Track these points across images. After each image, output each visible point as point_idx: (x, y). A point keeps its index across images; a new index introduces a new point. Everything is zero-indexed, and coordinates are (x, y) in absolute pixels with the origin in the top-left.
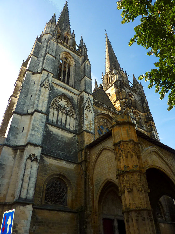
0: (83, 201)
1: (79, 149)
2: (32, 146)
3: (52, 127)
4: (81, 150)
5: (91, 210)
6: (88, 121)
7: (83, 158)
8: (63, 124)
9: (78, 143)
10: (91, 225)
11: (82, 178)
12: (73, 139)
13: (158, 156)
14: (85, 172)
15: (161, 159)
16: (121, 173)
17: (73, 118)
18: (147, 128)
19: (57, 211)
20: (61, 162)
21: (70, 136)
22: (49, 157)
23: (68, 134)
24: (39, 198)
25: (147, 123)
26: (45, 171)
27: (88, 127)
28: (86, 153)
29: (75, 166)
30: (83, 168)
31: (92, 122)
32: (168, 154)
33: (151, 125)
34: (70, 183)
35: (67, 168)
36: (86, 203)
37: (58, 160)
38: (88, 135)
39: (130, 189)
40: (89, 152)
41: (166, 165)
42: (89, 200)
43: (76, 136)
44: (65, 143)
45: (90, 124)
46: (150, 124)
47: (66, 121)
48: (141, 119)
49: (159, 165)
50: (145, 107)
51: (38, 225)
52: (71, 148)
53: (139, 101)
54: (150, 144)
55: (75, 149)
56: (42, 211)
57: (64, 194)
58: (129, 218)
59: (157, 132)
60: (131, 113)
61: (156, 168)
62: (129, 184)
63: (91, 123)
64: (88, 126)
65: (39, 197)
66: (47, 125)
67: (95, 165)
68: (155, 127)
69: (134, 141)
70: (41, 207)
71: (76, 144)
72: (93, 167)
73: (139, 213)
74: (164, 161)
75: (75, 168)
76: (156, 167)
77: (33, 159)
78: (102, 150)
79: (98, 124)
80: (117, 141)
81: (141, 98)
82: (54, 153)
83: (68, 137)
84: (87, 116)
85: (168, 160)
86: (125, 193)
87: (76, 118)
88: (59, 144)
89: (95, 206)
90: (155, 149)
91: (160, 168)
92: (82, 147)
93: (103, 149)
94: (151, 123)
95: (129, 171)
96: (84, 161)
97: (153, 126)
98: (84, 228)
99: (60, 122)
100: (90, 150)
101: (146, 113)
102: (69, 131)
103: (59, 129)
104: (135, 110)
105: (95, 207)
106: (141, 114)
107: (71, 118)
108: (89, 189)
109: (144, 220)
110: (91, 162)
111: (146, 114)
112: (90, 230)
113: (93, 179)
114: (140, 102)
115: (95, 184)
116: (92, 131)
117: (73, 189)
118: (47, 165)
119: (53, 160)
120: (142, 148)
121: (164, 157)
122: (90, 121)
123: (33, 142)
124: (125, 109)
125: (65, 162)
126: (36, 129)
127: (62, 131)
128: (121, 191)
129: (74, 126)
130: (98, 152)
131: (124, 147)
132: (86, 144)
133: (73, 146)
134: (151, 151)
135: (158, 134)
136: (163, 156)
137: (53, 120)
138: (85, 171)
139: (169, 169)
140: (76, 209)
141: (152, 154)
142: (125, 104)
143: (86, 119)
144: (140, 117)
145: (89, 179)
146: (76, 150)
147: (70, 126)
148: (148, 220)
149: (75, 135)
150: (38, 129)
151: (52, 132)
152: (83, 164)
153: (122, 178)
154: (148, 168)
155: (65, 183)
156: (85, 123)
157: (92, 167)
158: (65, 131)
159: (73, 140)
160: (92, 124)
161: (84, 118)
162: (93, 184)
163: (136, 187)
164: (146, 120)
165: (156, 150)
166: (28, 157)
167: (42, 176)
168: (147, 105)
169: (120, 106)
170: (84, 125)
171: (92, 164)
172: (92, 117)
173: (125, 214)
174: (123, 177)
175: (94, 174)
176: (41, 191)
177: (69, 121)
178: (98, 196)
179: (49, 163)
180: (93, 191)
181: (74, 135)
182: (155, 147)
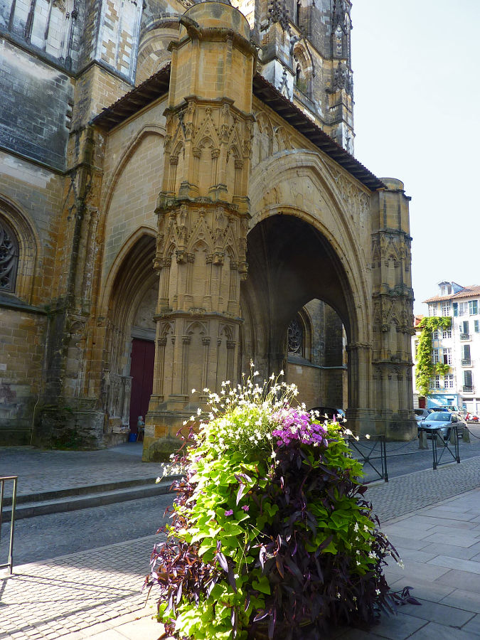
0: (65, 286)
1: (73, 126)
4: (77, 132)
5: (87, 310)
6: (114, 33)
7: (81, 158)
8: (16, 25)
9: (72, 106)
10: (82, 350)
11: (69, 218)
12: (52, 89)
13: (318, 183)
14: (78, 201)
15: (326, 196)
16: (170, 204)
17: (63, 10)
18: (326, 111)
21: (45, 75)
23: (32, 64)
25: (329, 95)
27: (110, 54)
28: (90, 141)
29: (51, 179)
30: (77, 190)
31: (129, 40)
32: (353, 186)
33: (339, 104)
34: (28, 230)
35: (18, 181)
36: (71, 289)
38: (108, 84)
39: (186, 255)
40: (105, 140)
41: (337, 216)
42: (84, 283)
43: (67, 79)
44: (18, 94)
45: (121, 45)
46: (338, 98)
47: (31, 16)
48: (314, 76)
49: (315, 213)
50: (338, 41)
52: (43, 119)
53: (326, 15)
54: (304, 141)
55: (55, 125)
57: (8, 258)
58: (167, 336)
59: (352, 129)
60: (283, 45)
61: (303, 217)
62: (186, 241)
63: (125, 43)
64: (115, 51)
67: (116, 182)
68: (352, 113)
69: (234, 104)
71: (63, 107)
72: (109, 191)
73: (197, 325)
74: (335, 204)
75: (49, 186)
76: (302, 214)
78: (140, 134)
79: (160, 61)
80: (179, 101)
81: (334, 7)
83: (31, 79)
84: (114, 13)
85: (346, 201)
86: (170, 266)
87: (75, 15)
89: (100, 300)
90: (316, 163)
91: (315, 219)
92: (81, 120)
93: (146, 132)
94: (341, 98)
95: (193, 199)
96: (80, 165)
97: (344, 108)
98: (58, 353)
99: (5, 14)
100: (106, 136)
101: (336, 62)
102: (41, 57)
104: (302, 42)
105: (99, 304)
106: (321, 60)
107: (56, 10)
108: (88, 252)
109: (206, 343)
110: (105, 173)
111: (336, 67)
112: (77, 362)
113: (104, 226)
114: (328, 19)
115: (107, 240)
116: (124, 71)
117: (39, 248)
120: (270, 148)
121: (336, 192)
122: (124, 35)
124: (267, 27)
125: (12, 161)
127: (10, 48)
128: (160, 260)
129: (62, 44)
130: (131, 141)
131: (193, 120)
132: (95, 110)
133: (50, 114)
134: (299, 164)
135: (354, 135)
136: (334, 187)
138: (80, 199)
139: (343, 229)
140: (43, 304)
141: (301, 173)
142: (270, 11)
143: (106, 20)
144: (313, 71)
145: (91, 223)
146: (61, 128)
147: (46, 37)
148: (219, 345)
149: (61, 76)
152: (77, 177)
153: (169, 220)
154: (276, 212)
155: (12, 227)
156: (100, 36)
157: (106, 189)
158: (22, 54)
159: (51, 93)
160: (131, 46)
161: (99, 14)
162: (103, 240)
163: (204, 251)
164: (329, 85)
165: (315, 165)
168: (346, 35)
169: (253, 13)
170: (97, 40)
171: (107, 179)
172: (133, 21)
173: (158, 323)
174: (174, 217)
175: (110, 213)
177: (45, 21)
178: (113, 276)
180: (100, 260)
181: (57, 74)
182: (317, 155)
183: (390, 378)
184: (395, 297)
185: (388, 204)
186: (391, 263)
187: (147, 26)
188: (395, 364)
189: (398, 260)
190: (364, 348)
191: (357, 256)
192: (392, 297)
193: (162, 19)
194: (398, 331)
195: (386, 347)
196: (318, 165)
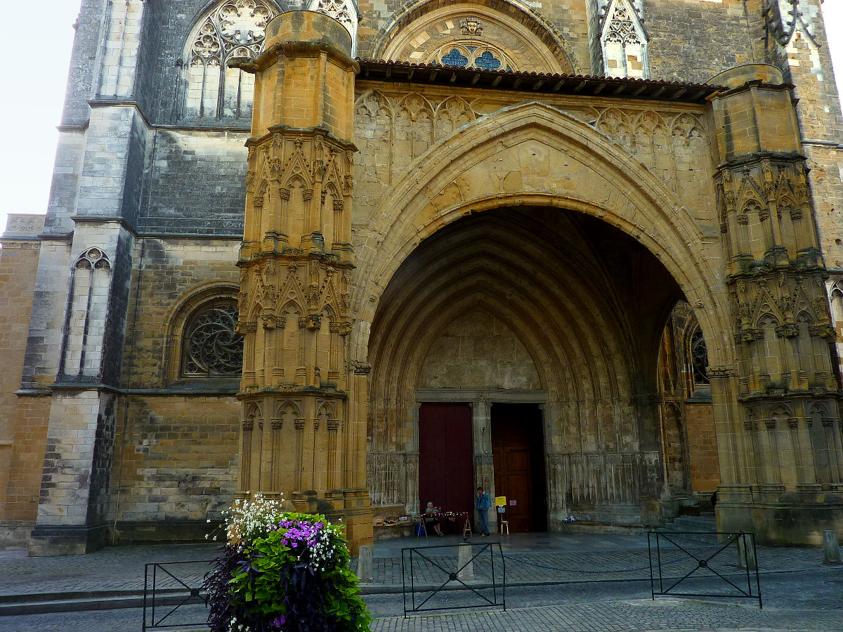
2: (86, 226)
3: (190, 134)
8: (244, 109)
19: (218, 395)
20: (228, 249)
22: (180, 242)
24: (155, 367)
26: (171, 286)
37: (215, 242)
51: (157, 437)
56: (168, 399)
65: (155, 365)
66: (169, 135)
70: (162, 391)
73: (290, 404)
77: (93, 266)
79: (427, 55)
82: (200, 223)
88: (218, 189)
99: (232, 105)
103: (218, 136)
118: (177, 267)
119: (198, 248)
120: (433, 134)
123: (90, 212)
126: (97, 167)
127: (233, 137)
137: (202, 107)
150: (103, 166)
151: (192, 153)
165: (537, 120)
166: (78, 263)
167: (160, 304)
176: (159, 347)
179: (182, 260)
182: (536, 104)
183: (771, 426)
184: (764, 275)
185: (732, 115)
186: (753, 216)
187: (387, 31)
188: (775, 399)
189: (763, 206)
190: (721, 377)
191: (672, 224)
192: (758, 276)
193: (407, 10)
194: (779, 337)
195: (757, 369)
196: (543, 117)
